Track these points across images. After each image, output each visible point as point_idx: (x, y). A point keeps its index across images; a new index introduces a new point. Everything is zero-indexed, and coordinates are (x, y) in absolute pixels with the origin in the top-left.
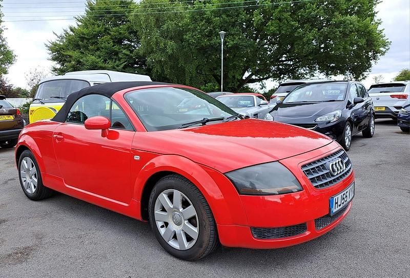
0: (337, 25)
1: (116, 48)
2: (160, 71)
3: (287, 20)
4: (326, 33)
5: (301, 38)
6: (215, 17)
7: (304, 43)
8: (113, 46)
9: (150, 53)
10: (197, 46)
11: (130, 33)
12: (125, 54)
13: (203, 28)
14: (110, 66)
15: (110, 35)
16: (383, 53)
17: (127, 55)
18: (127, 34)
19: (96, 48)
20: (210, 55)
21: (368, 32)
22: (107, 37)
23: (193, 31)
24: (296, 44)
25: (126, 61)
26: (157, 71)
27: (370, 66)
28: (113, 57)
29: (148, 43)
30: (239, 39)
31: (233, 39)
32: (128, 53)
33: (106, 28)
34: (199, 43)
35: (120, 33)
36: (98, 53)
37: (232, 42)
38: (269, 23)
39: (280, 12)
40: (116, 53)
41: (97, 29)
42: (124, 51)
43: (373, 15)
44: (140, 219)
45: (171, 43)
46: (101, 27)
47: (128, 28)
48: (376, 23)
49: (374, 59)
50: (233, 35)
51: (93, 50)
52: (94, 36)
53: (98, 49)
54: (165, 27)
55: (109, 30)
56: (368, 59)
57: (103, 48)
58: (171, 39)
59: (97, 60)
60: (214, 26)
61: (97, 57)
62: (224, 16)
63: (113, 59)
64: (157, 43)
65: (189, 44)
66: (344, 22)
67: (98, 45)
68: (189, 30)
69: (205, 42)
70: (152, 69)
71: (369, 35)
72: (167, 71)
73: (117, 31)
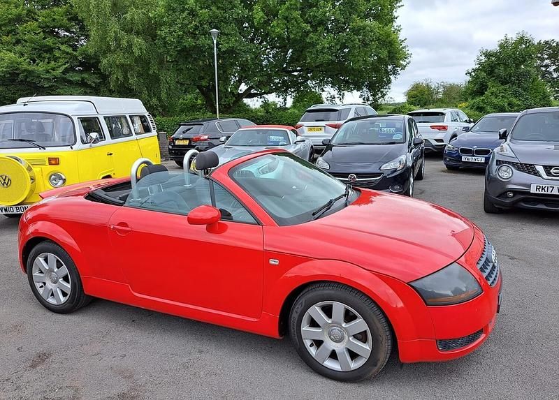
0: (356, 31)
1: (50, 41)
2: (121, 78)
3: (296, 21)
4: (344, 41)
5: (313, 45)
6: (202, 8)
7: (317, 51)
8: (44, 39)
9: (105, 53)
10: (176, 47)
11: (70, 20)
12: (64, 52)
13: (186, 22)
14: (41, 69)
15: (37, 20)
16: (404, 68)
17: (67, 53)
18: (65, 21)
19: (14, 41)
20: (195, 59)
21: (390, 42)
22: (32, 25)
23: (171, 26)
24: (308, 52)
25: (68, 63)
26: (117, 78)
27: (389, 82)
28: (45, 55)
29: (103, 39)
30: (236, 40)
31: (228, 41)
32: (70, 50)
33: (29, 11)
34: (179, 42)
35: (54, 20)
36: (18, 48)
37: (226, 45)
38: (275, 23)
39: (287, 9)
40: (50, 50)
41: (15, 11)
42: (63, 47)
43: (392, 20)
44: (278, 337)
45: (138, 41)
46: (21, 7)
47: (67, 12)
48: (396, 29)
49: (394, 74)
50: (227, 35)
51: (8, 43)
52: (9, 22)
53: (18, 42)
54: (128, 16)
55: (35, 13)
56: (387, 74)
57: (26, 41)
58: (138, 33)
59: (19, 60)
60: (200, 21)
61: (18, 55)
62: (214, 8)
63: (44, 58)
64: (117, 39)
65: (165, 43)
66: (364, 29)
67: (18, 36)
68: (164, 23)
69: (189, 42)
70: (108, 76)
71: (391, 46)
72: (133, 81)
73: (49, 16)
